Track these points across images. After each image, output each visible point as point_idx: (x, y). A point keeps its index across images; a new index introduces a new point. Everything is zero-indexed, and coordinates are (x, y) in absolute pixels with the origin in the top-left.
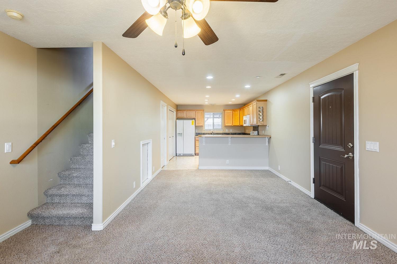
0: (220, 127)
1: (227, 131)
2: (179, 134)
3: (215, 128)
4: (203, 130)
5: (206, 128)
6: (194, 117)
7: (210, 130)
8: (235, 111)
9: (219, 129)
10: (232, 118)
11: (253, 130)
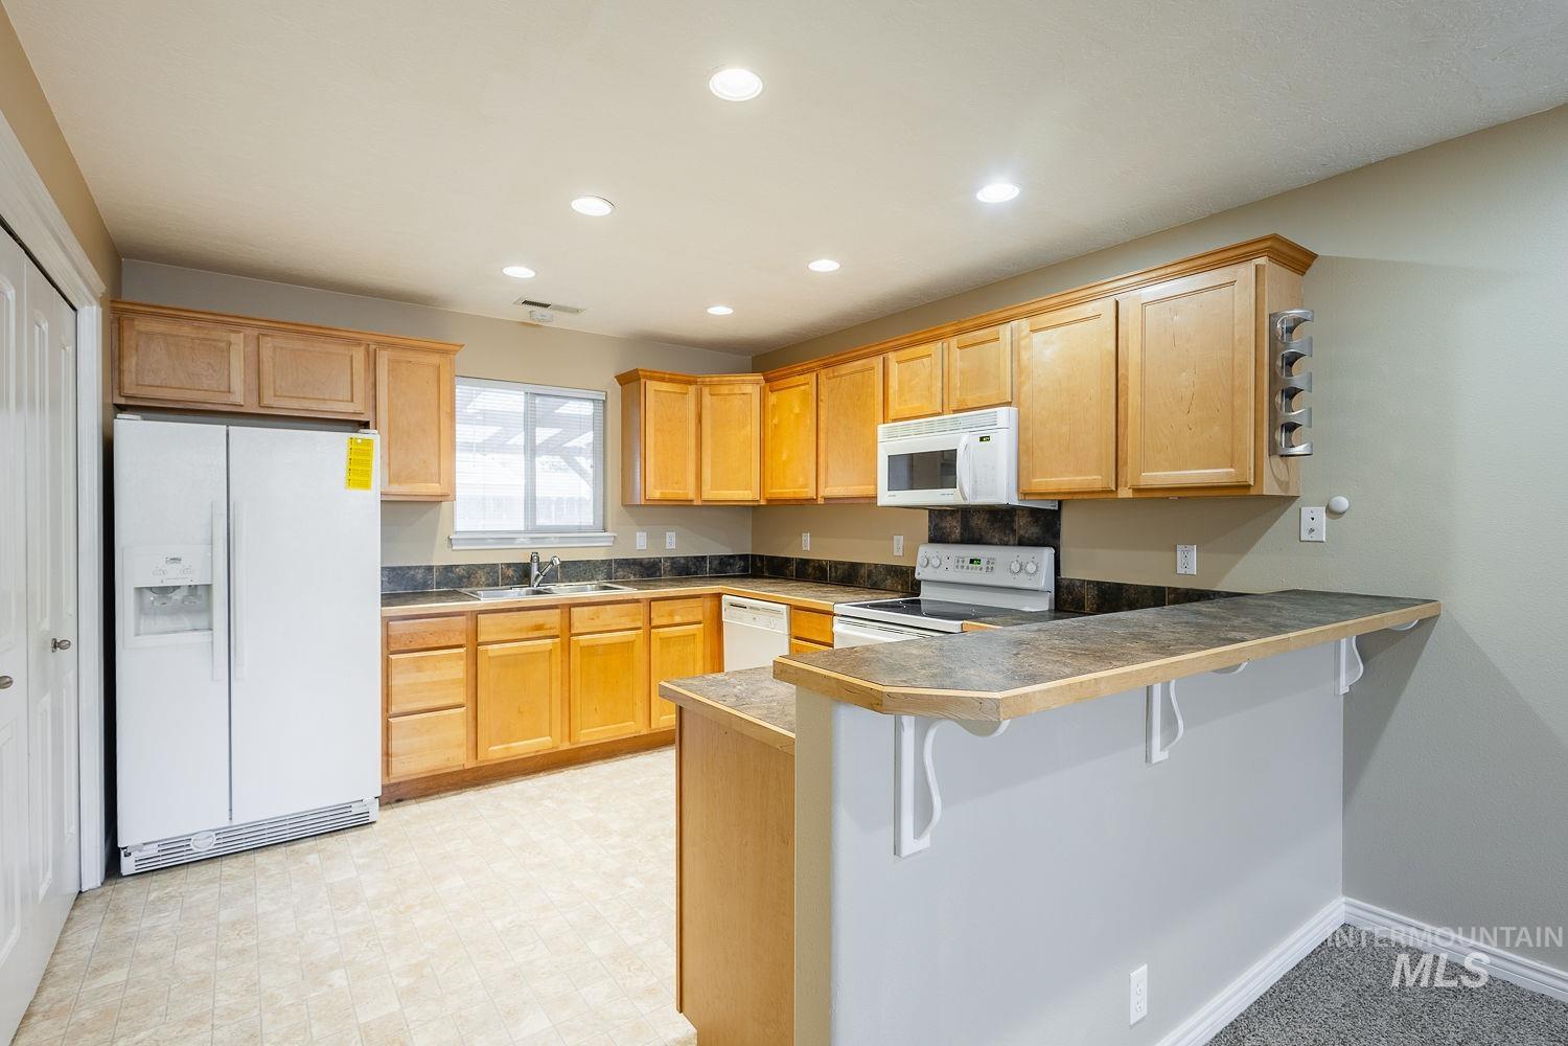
0: (586, 517)
1: (641, 545)
2: (164, 591)
3: (541, 521)
4: (441, 540)
5: (461, 525)
6: (350, 408)
7: (506, 538)
8: (725, 390)
9: (580, 529)
10: (692, 442)
11: (932, 540)
